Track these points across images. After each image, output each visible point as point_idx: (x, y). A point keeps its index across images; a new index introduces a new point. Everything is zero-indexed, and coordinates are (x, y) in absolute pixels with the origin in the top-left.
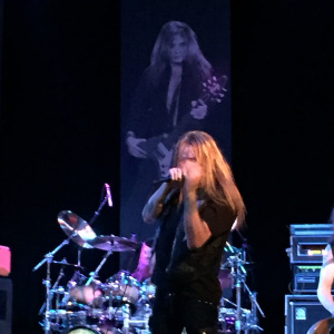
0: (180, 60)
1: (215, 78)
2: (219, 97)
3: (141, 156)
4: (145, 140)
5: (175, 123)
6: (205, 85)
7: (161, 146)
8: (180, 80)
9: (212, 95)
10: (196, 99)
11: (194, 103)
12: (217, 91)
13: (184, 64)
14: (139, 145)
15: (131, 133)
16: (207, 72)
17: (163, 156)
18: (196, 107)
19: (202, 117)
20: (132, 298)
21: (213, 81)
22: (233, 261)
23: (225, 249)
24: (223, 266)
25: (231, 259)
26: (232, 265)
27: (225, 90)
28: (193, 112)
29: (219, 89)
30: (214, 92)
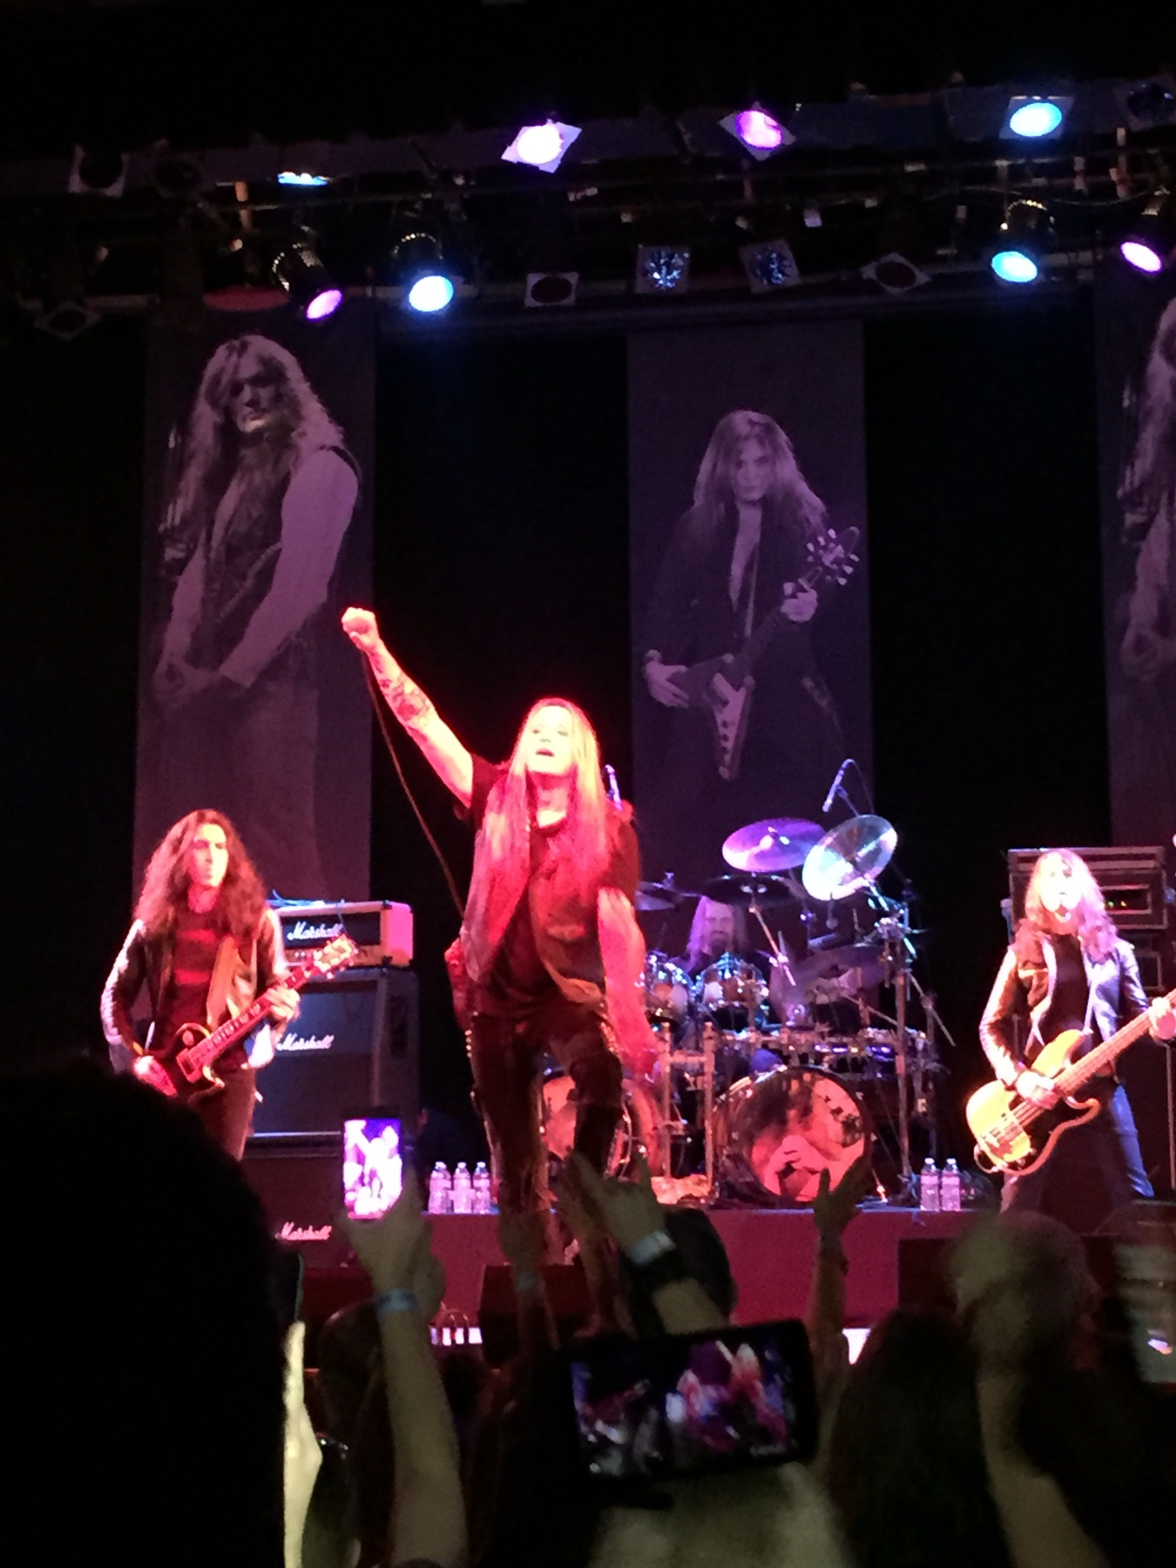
0: (756, 495)
1: (832, 533)
2: (844, 574)
3: (676, 702)
4: (683, 669)
5: (748, 632)
6: (811, 547)
7: (721, 683)
8: (757, 538)
9: (828, 570)
10: (794, 580)
11: (788, 588)
12: (837, 561)
13: (766, 503)
14: (672, 680)
15: (653, 653)
16: (815, 520)
17: (725, 703)
18: (794, 596)
19: (807, 617)
20: (673, 1011)
21: (828, 539)
22: (886, 929)
23: (871, 903)
24: (868, 939)
25: (881, 925)
26: (885, 937)
27: (854, 557)
28: (788, 607)
29: (842, 556)
30: (833, 563)
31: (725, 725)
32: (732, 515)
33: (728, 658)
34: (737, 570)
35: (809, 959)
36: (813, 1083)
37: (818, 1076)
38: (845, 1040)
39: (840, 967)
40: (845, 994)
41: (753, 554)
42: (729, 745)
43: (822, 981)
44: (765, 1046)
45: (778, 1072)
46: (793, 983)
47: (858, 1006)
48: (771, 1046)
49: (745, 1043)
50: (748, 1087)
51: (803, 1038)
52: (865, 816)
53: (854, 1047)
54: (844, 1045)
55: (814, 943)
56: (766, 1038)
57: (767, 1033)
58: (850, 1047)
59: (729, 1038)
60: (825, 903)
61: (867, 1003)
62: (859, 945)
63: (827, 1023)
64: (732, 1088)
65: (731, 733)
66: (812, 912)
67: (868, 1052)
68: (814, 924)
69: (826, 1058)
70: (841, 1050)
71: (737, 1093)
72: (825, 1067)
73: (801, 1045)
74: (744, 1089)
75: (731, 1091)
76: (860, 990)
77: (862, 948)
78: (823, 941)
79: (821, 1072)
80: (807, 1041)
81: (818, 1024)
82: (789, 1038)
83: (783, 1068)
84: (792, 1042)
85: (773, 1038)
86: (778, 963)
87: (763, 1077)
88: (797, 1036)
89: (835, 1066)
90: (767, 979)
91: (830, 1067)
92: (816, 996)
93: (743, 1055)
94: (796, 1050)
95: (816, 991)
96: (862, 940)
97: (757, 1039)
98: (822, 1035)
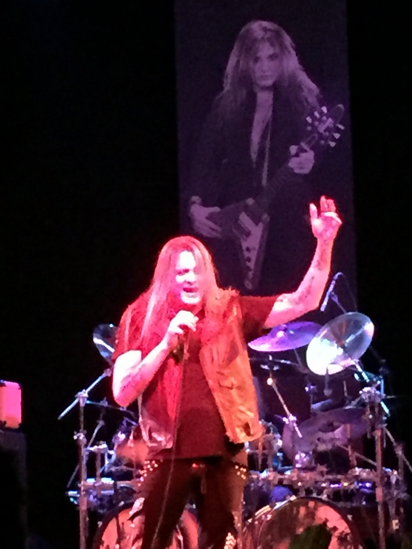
0: (269, 82)
2: (334, 139)
3: (214, 234)
7: (245, 219)
8: (270, 113)
9: (321, 136)
10: (297, 143)
11: (293, 149)
14: (210, 217)
16: (312, 100)
17: (248, 234)
18: (297, 155)
22: (367, 395)
23: (356, 377)
24: (354, 403)
25: (364, 392)
26: (367, 401)
27: (341, 127)
28: (293, 163)
29: (331, 125)
30: (325, 131)
31: (248, 249)
32: (252, 97)
33: (250, 201)
34: (256, 137)
35: (312, 418)
36: (315, 508)
37: (320, 504)
38: (339, 477)
39: (335, 424)
40: (338, 443)
41: (267, 125)
42: (251, 265)
43: (320, 435)
44: (280, 482)
45: (290, 502)
46: (300, 435)
47: (347, 452)
48: (285, 483)
49: (265, 480)
50: (268, 513)
51: (307, 476)
52: (350, 313)
53: (346, 482)
54: (338, 482)
55: (315, 406)
56: (281, 477)
57: (282, 473)
58: (342, 482)
59: (254, 477)
60: (323, 377)
61: (354, 449)
62: (348, 407)
63: (326, 465)
64: (256, 514)
65: (253, 255)
66: (313, 385)
67: (355, 485)
68: (315, 394)
69: (325, 491)
70: (337, 485)
71: (261, 517)
72: (324, 497)
73: (307, 482)
74: (266, 514)
75: (255, 516)
76: (350, 440)
77: (350, 409)
78: (322, 406)
79: (321, 500)
80: (311, 478)
81: (319, 465)
82: (298, 476)
83: (293, 498)
84: (300, 479)
85: (286, 477)
86: (289, 421)
87: (278, 505)
88: (303, 475)
89: (331, 497)
90: (281, 433)
91: (328, 496)
92: (317, 446)
93: (265, 489)
94: (304, 486)
95: (317, 442)
96: (350, 403)
97: (274, 477)
98: (322, 474)
